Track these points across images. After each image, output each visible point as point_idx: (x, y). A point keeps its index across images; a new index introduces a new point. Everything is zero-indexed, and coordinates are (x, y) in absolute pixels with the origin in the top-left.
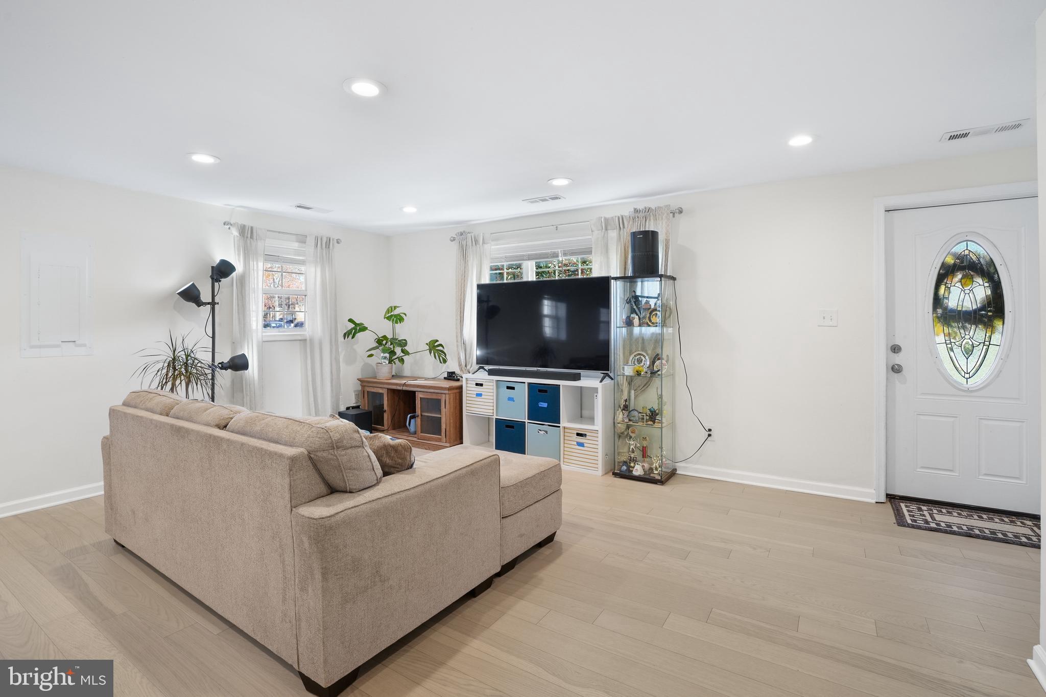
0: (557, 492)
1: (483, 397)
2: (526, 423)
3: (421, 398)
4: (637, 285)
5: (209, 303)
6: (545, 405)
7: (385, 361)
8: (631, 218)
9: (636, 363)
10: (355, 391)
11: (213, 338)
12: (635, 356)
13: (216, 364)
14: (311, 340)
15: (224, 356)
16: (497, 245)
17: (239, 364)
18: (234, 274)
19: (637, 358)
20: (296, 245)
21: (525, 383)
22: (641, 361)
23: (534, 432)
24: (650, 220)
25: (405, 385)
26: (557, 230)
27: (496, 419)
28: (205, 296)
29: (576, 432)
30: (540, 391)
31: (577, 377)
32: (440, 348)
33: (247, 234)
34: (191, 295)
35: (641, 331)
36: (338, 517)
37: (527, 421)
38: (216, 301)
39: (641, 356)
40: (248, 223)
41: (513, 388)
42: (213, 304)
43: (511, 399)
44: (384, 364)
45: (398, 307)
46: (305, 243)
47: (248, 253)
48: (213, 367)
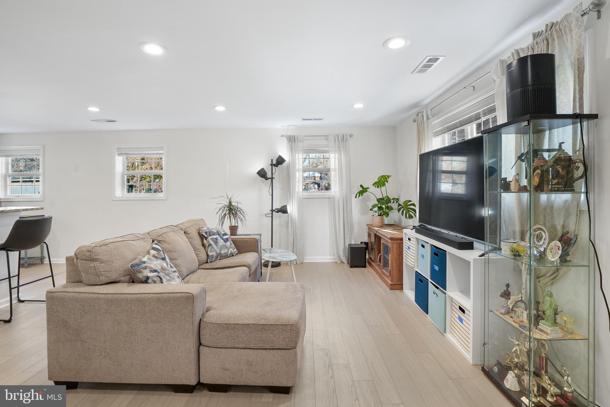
1: (410, 250)
3: (383, 243)
4: (545, 135)
5: (270, 178)
6: (438, 269)
7: (376, 214)
8: (530, 48)
9: (535, 240)
11: (272, 196)
12: (535, 230)
13: (274, 209)
14: (334, 198)
15: (277, 205)
17: (283, 210)
18: (285, 163)
19: (538, 233)
20: (324, 142)
21: (428, 243)
23: (431, 290)
25: (377, 232)
27: (416, 271)
28: (269, 175)
29: (459, 305)
32: (412, 207)
33: (292, 140)
34: (262, 174)
37: (429, 280)
38: (273, 177)
39: (542, 232)
40: (292, 134)
41: (424, 247)
42: (272, 178)
43: (423, 257)
44: (375, 216)
46: (328, 140)
47: (292, 150)
48: (272, 211)
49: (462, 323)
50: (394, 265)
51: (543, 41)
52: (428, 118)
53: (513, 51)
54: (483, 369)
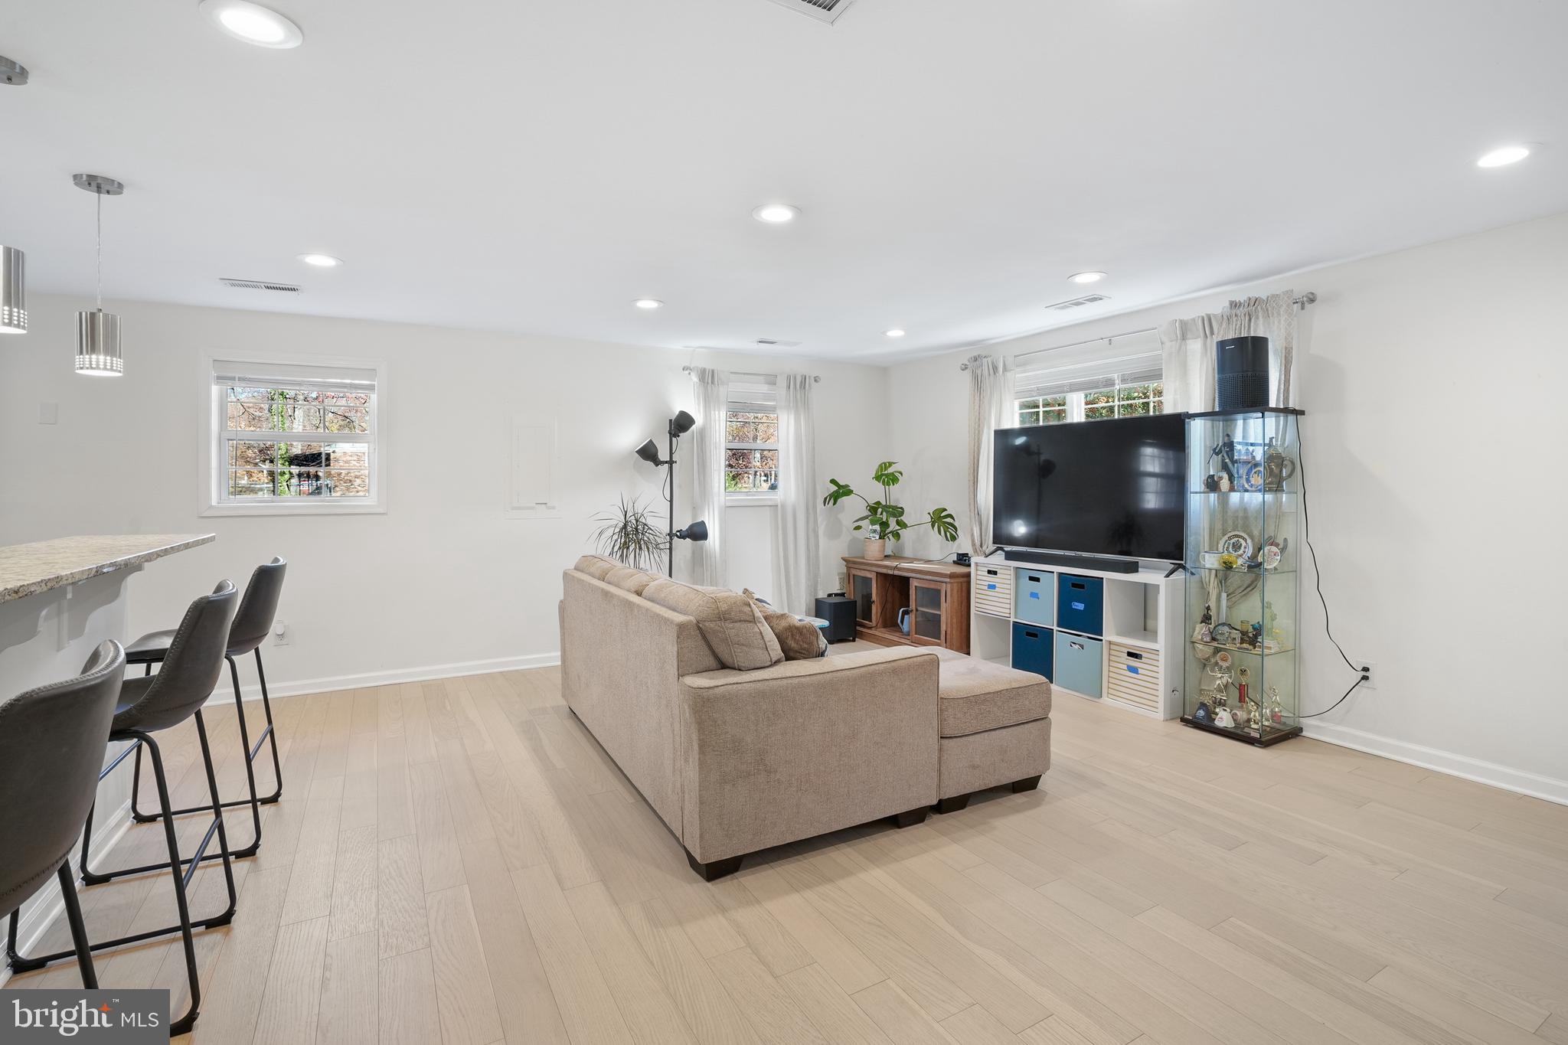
0: (1042, 722)
1: (997, 589)
2: (1055, 631)
3: (916, 587)
4: (1236, 425)
5: (666, 462)
6: (1080, 606)
7: (874, 535)
8: (1225, 317)
9: (1230, 549)
10: (839, 574)
11: (671, 501)
12: (1230, 538)
13: (674, 532)
14: (783, 506)
15: (683, 523)
16: (1025, 372)
17: (697, 533)
18: (694, 427)
19: (1233, 541)
20: (764, 388)
21: (1053, 572)
22: (1240, 547)
23: (1064, 643)
24: (1257, 318)
25: (896, 568)
26: (1110, 344)
27: (1014, 622)
28: (663, 455)
29: (1126, 650)
30: (1074, 585)
31: (1133, 568)
32: (949, 520)
33: (708, 378)
34: (648, 453)
35: (1242, 499)
36: (717, 690)
37: (1055, 628)
38: (674, 459)
39: (1240, 540)
40: (708, 366)
41: (1038, 580)
42: (671, 462)
43: (1034, 595)
44: (874, 539)
45: (894, 463)
46: (775, 384)
47: (708, 400)
48: (671, 535)
49: (1137, 673)
50: (955, 621)
51: (1245, 315)
52: (1005, 369)
53: (1203, 314)
54: (1183, 720)
